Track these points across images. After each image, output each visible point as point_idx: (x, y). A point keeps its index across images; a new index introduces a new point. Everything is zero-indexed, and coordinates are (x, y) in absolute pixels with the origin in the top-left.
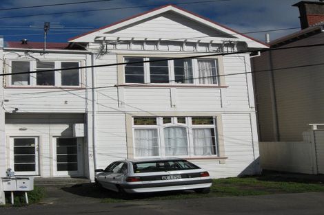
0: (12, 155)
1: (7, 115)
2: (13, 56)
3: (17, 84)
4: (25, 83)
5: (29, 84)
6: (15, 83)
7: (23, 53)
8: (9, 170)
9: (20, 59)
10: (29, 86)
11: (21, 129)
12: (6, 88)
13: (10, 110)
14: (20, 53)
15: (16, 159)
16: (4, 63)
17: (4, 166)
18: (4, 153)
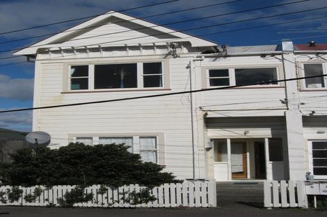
0: (311, 159)
1: (304, 118)
2: (304, 59)
3: (311, 87)
4: (319, 86)
5: (323, 86)
6: (309, 86)
7: (314, 56)
8: (309, 174)
9: (312, 62)
10: (323, 89)
11: (318, 133)
12: (301, 91)
13: (307, 113)
14: (311, 56)
15: (315, 163)
16: (296, 66)
17: (304, 169)
18: (303, 156)
